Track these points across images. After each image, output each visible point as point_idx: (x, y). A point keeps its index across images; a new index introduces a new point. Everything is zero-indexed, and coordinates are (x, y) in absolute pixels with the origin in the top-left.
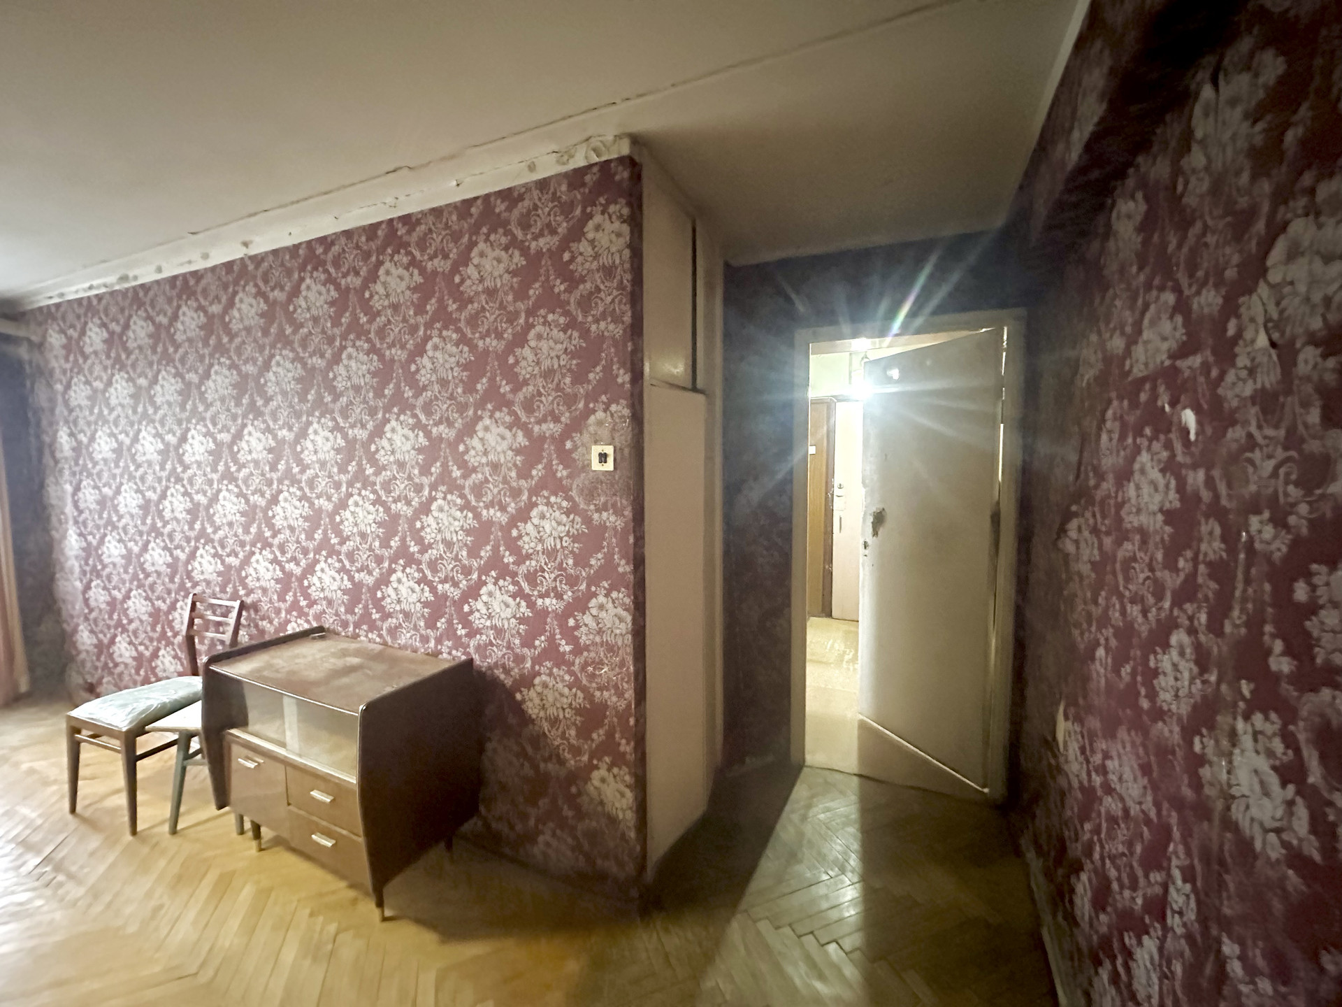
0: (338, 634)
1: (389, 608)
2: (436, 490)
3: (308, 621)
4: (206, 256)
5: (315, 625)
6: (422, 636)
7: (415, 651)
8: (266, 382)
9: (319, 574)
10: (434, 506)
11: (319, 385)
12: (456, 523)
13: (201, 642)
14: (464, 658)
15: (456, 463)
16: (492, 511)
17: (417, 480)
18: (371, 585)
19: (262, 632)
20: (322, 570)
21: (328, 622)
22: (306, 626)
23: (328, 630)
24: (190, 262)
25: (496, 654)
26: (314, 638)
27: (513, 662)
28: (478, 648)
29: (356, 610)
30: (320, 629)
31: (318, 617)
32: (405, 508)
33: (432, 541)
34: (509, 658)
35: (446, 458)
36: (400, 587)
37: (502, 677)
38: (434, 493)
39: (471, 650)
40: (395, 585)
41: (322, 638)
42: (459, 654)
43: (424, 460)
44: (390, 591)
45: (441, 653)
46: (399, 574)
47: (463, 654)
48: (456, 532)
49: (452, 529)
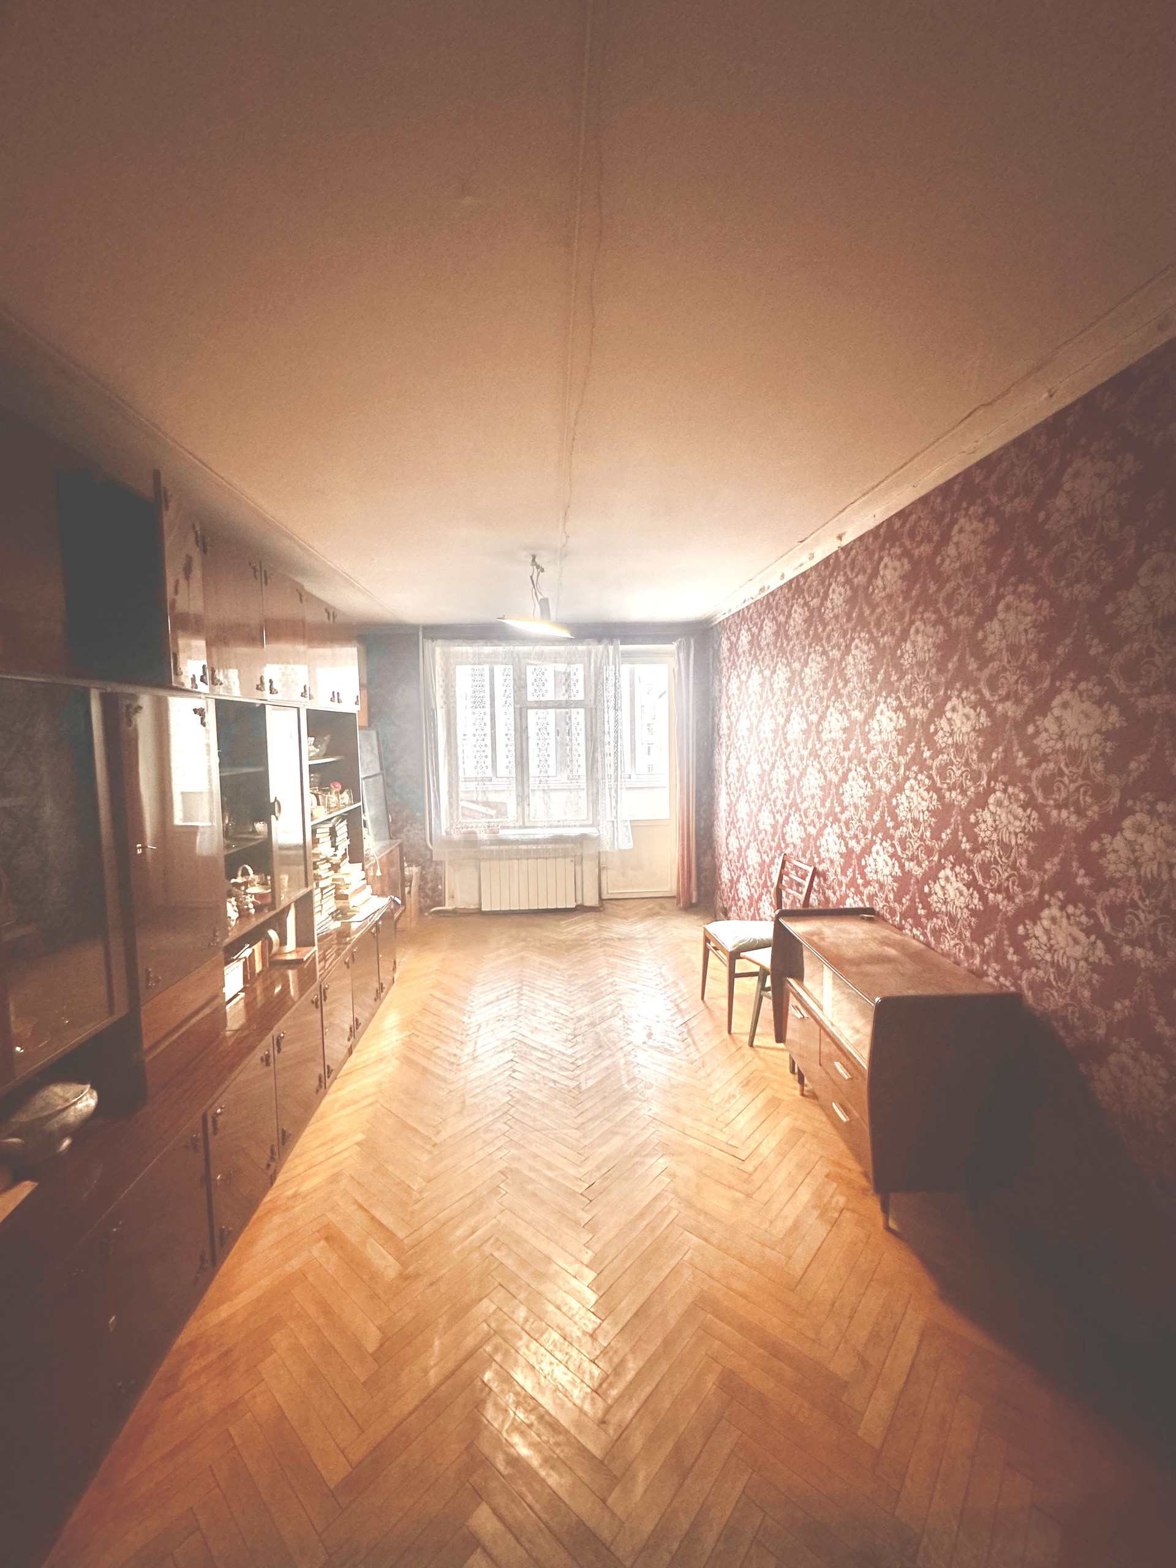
0: (886, 920)
1: (937, 906)
2: (996, 781)
3: (862, 900)
4: (812, 557)
5: (868, 905)
6: (966, 947)
7: (958, 963)
8: (846, 665)
9: (874, 855)
10: (992, 799)
11: (888, 665)
12: (1017, 823)
13: (787, 897)
14: (1012, 989)
15: (1022, 747)
16: (1064, 814)
17: (975, 767)
18: (919, 877)
19: (827, 900)
20: (878, 853)
21: (879, 905)
22: (861, 905)
23: (877, 914)
24: (802, 565)
25: (1055, 1000)
26: (863, 918)
27: (1079, 1019)
28: (1032, 985)
29: (904, 901)
30: (871, 911)
31: (871, 897)
32: (960, 798)
33: (986, 840)
34: (1073, 1013)
35: (1010, 742)
36: (948, 886)
37: (1062, 1033)
38: (992, 783)
39: (1023, 983)
40: (942, 882)
41: (870, 920)
42: (1008, 984)
43: (984, 743)
44: (937, 888)
45: (987, 976)
46: (948, 872)
47: (1013, 985)
48: (1016, 834)
49: (1012, 829)
